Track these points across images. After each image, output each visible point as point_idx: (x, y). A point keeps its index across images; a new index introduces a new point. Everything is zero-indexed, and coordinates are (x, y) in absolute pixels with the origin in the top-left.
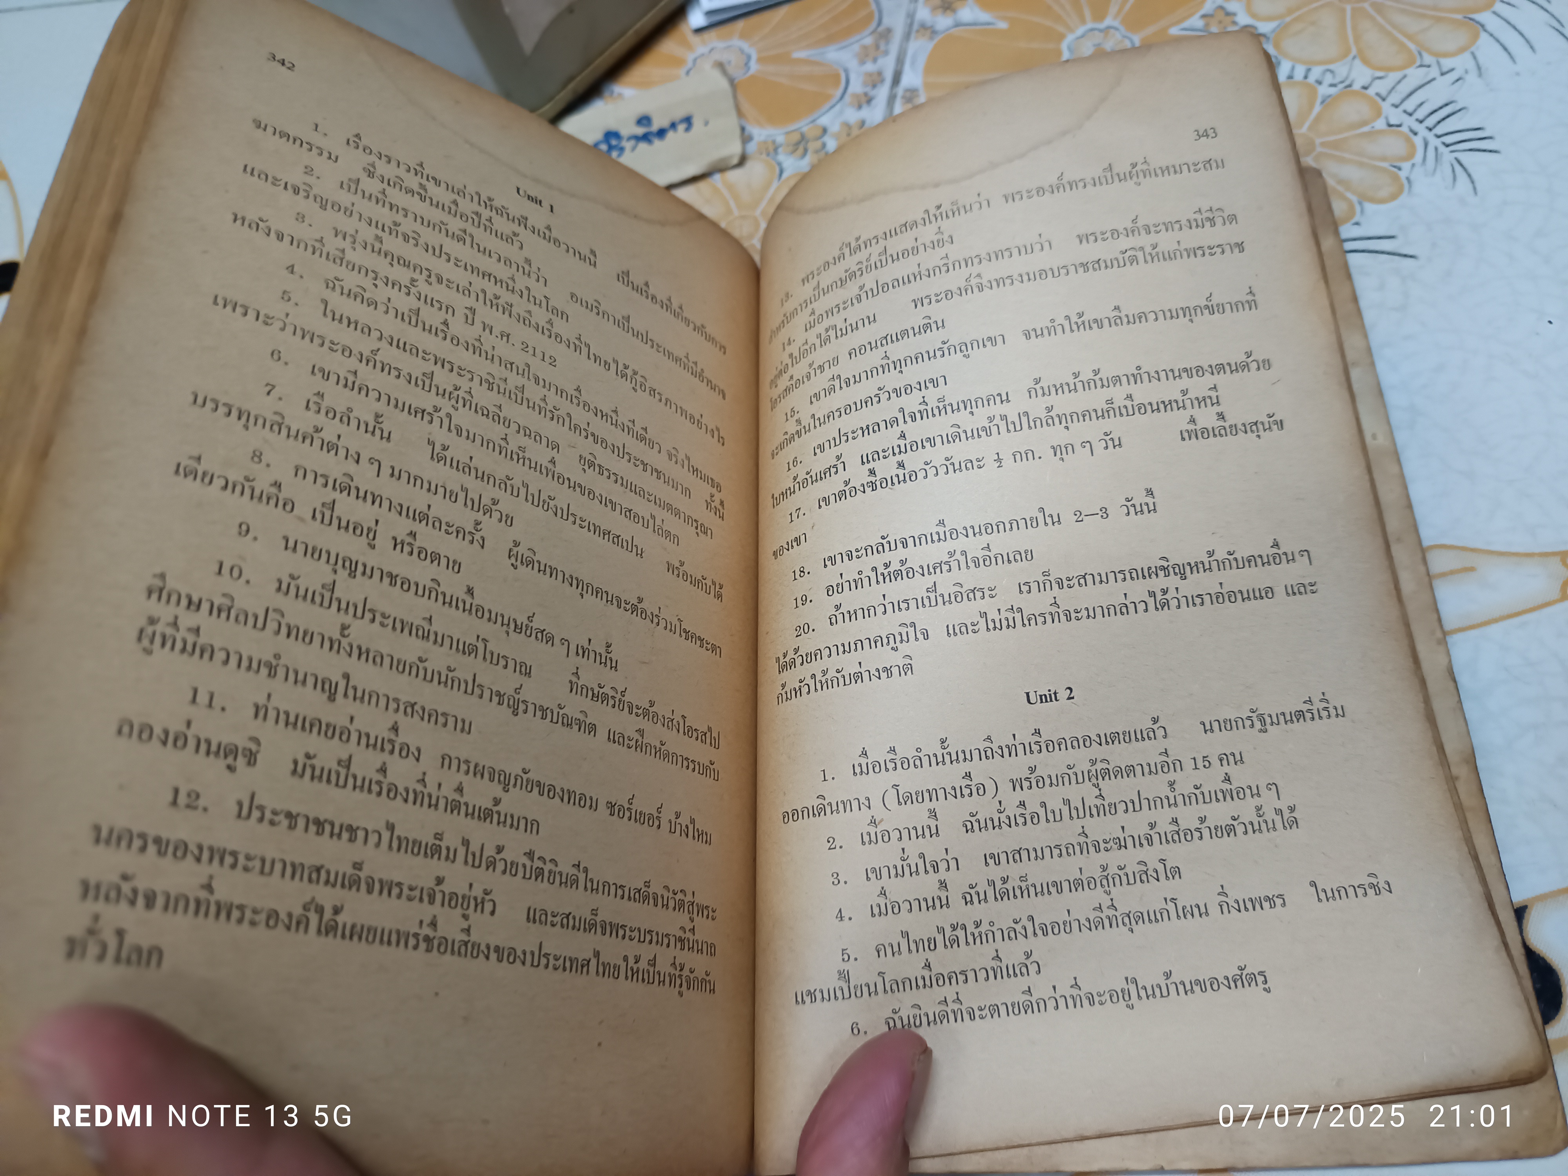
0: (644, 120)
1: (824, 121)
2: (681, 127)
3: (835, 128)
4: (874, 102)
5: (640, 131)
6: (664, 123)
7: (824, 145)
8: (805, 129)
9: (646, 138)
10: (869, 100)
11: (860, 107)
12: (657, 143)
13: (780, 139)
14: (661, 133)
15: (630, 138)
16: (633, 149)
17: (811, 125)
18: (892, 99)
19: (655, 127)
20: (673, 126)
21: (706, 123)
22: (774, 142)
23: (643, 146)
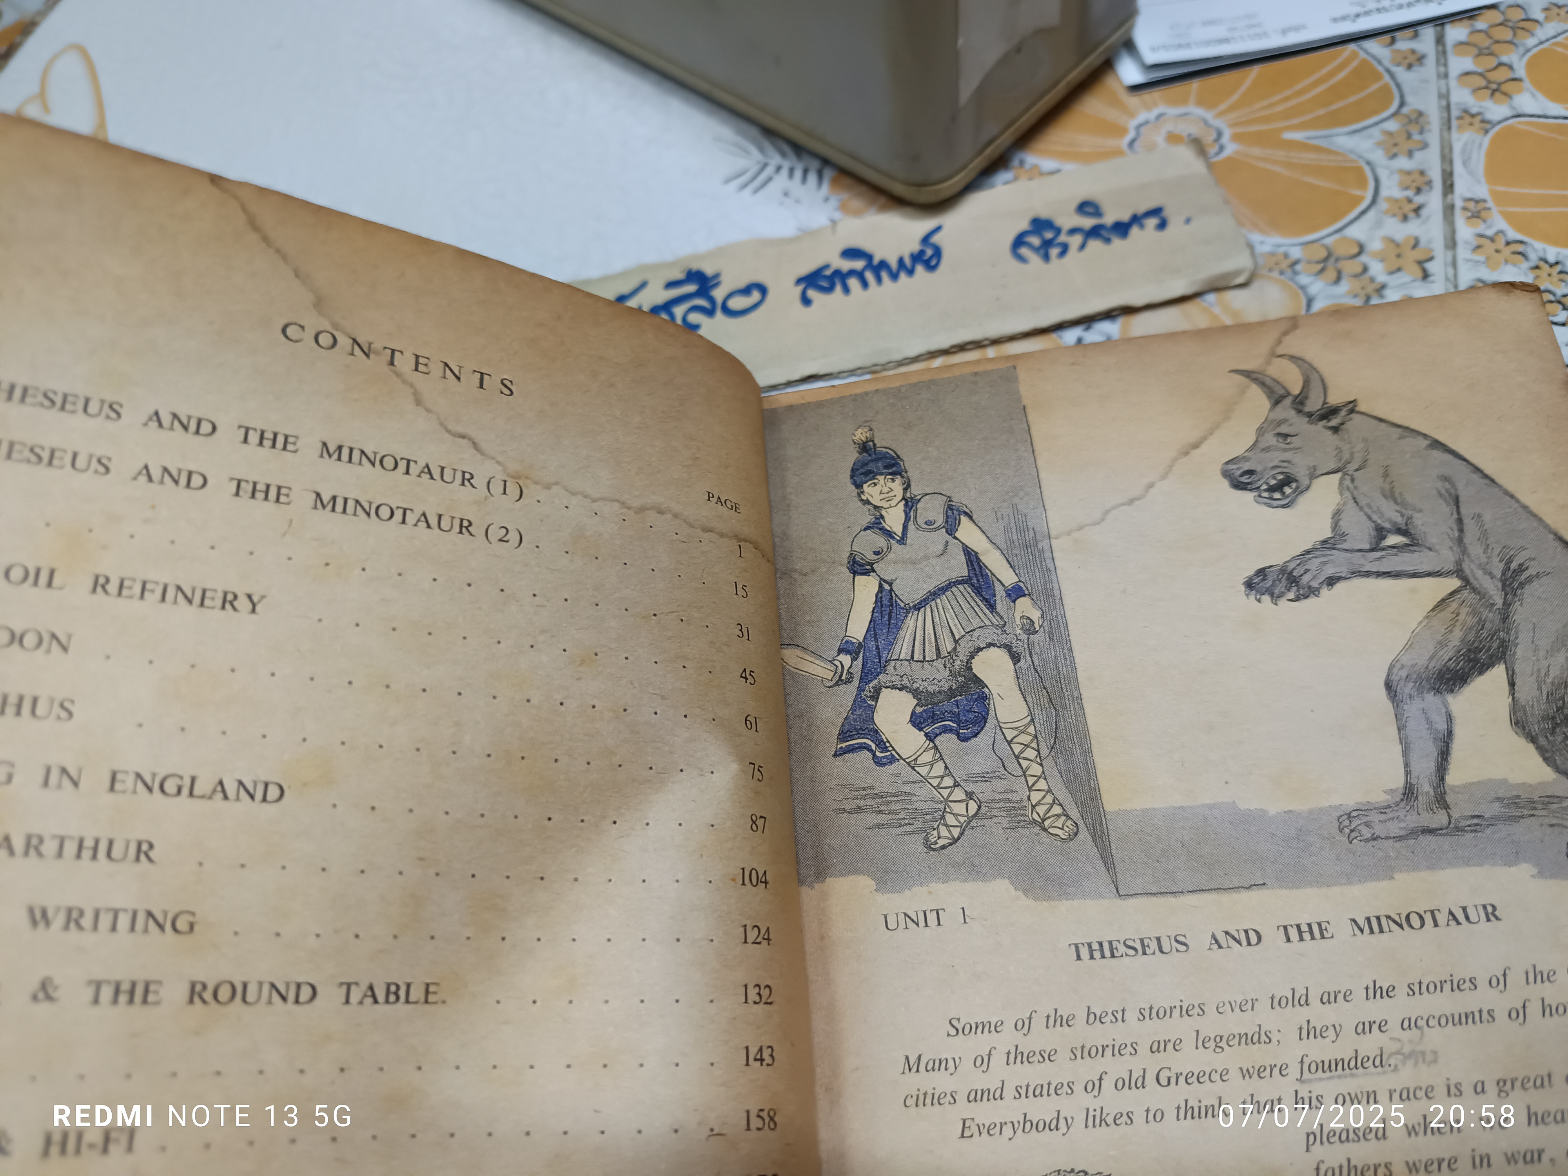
0: (1086, 207)
1: (1356, 232)
2: (1152, 222)
3: (1376, 245)
4: (1424, 212)
5: (1088, 223)
6: (1125, 217)
7: (1365, 269)
8: (1329, 241)
9: (1095, 232)
10: (1417, 210)
11: (1405, 218)
12: (1118, 243)
13: (1296, 253)
14: (1122, 229)
15: (1073, 231)
16: (1082, 247)
17: (1336, 236)
18: (1449, 210)
19: (1109, 219)
20: (1136, 220)
21: (1188, 221)
22: (1286, 255)
23: (1095, 245)
